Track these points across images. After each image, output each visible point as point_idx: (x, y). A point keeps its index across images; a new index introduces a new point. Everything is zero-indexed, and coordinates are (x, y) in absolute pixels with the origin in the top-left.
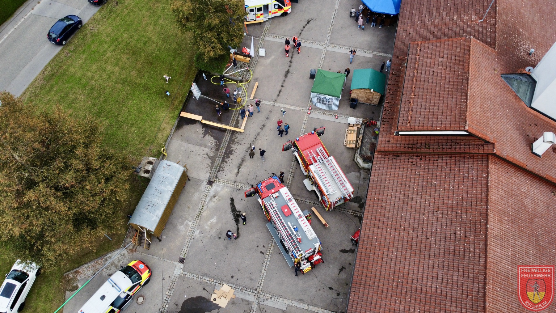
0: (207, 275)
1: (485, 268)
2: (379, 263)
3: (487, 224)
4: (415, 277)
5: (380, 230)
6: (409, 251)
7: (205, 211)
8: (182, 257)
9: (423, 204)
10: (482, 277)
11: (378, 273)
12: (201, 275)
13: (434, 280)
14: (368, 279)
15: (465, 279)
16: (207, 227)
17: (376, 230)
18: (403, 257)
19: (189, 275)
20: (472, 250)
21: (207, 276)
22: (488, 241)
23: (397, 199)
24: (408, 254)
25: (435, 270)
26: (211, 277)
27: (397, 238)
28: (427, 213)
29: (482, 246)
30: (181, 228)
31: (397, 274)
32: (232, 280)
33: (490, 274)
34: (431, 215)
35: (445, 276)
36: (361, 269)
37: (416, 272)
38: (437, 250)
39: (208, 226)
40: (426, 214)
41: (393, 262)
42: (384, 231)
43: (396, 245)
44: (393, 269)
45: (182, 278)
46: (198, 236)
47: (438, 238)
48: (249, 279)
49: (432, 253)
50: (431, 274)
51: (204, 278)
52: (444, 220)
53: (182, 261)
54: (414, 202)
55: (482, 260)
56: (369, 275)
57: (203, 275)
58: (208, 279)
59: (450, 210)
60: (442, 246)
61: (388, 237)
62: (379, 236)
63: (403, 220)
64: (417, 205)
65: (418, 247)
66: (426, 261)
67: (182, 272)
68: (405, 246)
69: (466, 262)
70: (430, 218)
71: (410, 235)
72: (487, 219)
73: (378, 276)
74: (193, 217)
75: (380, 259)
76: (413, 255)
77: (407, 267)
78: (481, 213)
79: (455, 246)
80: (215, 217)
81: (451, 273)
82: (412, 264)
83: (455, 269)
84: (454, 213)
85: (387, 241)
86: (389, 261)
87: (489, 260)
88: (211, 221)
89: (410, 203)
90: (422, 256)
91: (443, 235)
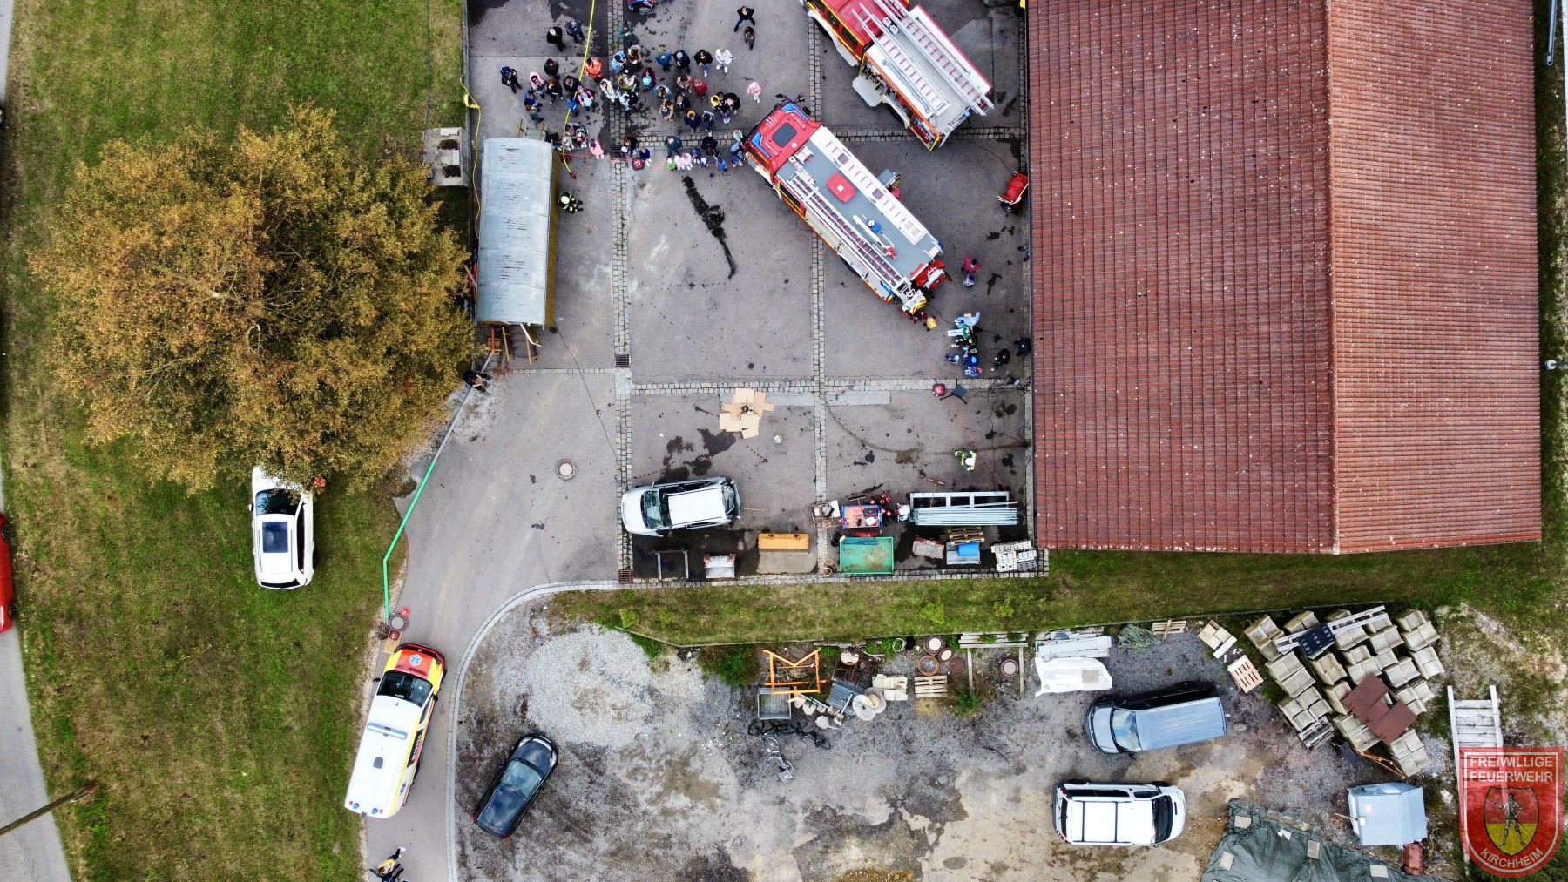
0: (694, 378)
1: (1328, 223)
2: (1088, 263)
3: (1326, 116)
4: (1173, 276)
5: (1076, 183)
6: (1151, 220)
7: (631, 229)
8: (621, 353)
9: (1170, 95)
10: (1321, 246)
11: (1088, 288)
12: (680, 382)
13: (1217, 274)
14: (1068, 305)
15: (1284, 259)
16: (653, 268)
17: (1066, 184)
18: (1140, 237)
19: (651, 390)
20: (1295, 187)
21: (693, 380)
22: (1332, 159)
23: (1106, 95)
24: (1152, 228)
25: (1216, 252)
26: (703, 380)
27: (1118, 194)
28: (1182, 116)
29: (1319, 175)
30: (590, 286)
31: (1130, 280)
32: (752, 373)
33: (1338, 234)
34: (1193, 118)
35: (1239, 261)
36: (1047, 285)
37: (1173, 266)
38: (1217, 205)
39: (653, 264)
40: (1182, 120)
41: (1119, 254)
42: (1087, 183)
43: (1118, 212)
44: (1120, 271)
45: (639, 399)
46: (638, 296)
47: (1215, 175)
48: (790, 361)
49: (1206, 215)
50: (1208, 263)
51: (688, 386)
52: (1226, 125)
53: (623, 362)
54: (1148, 95)
55: (1319, 207)
56: (1068, 295)
57: (684, 381)
58: (698, 386)
59: (1237, 96)
60: (1227, 193)
61: (1098, 196)
62: (1077, 197)
63: (1129, 145)
64: (1158, 101)
65: (1172, 207)
66: (1194, 235)
67: (633, 386)
68: (1140, 211)
69: (1284, 218)
70: (1193, 129)
71: (1151, 181)
72: (1326, 104)
73: (1088, 292)
74: (608, 253)
75: (1088, 254)
76: (1162, 228)
77: (1151, 259)
78: (1311, 91)
79: (1255, 186)
80: (663, 239)
81: (1251, 250)
82: (1162, 249)
83: (1261, 240)
84: (1248, 103)
85: (1098, 206)
86: (1109, 254)
87: (1335, 201)
88: (656, 249)
89: (1137, 98)
90: (1183, 226)
91: (1227, 165)
